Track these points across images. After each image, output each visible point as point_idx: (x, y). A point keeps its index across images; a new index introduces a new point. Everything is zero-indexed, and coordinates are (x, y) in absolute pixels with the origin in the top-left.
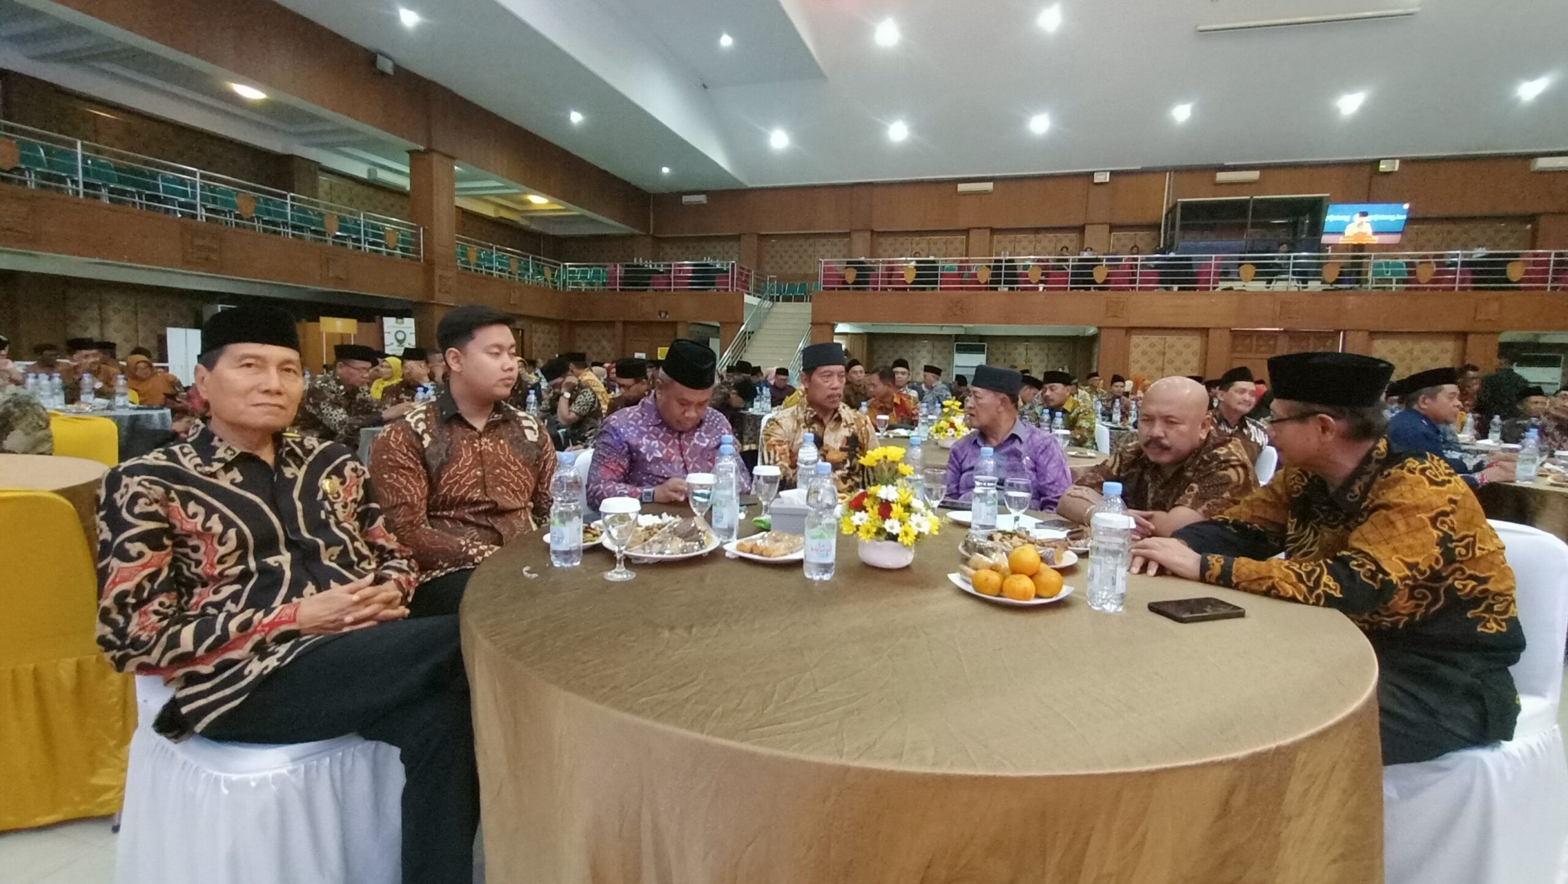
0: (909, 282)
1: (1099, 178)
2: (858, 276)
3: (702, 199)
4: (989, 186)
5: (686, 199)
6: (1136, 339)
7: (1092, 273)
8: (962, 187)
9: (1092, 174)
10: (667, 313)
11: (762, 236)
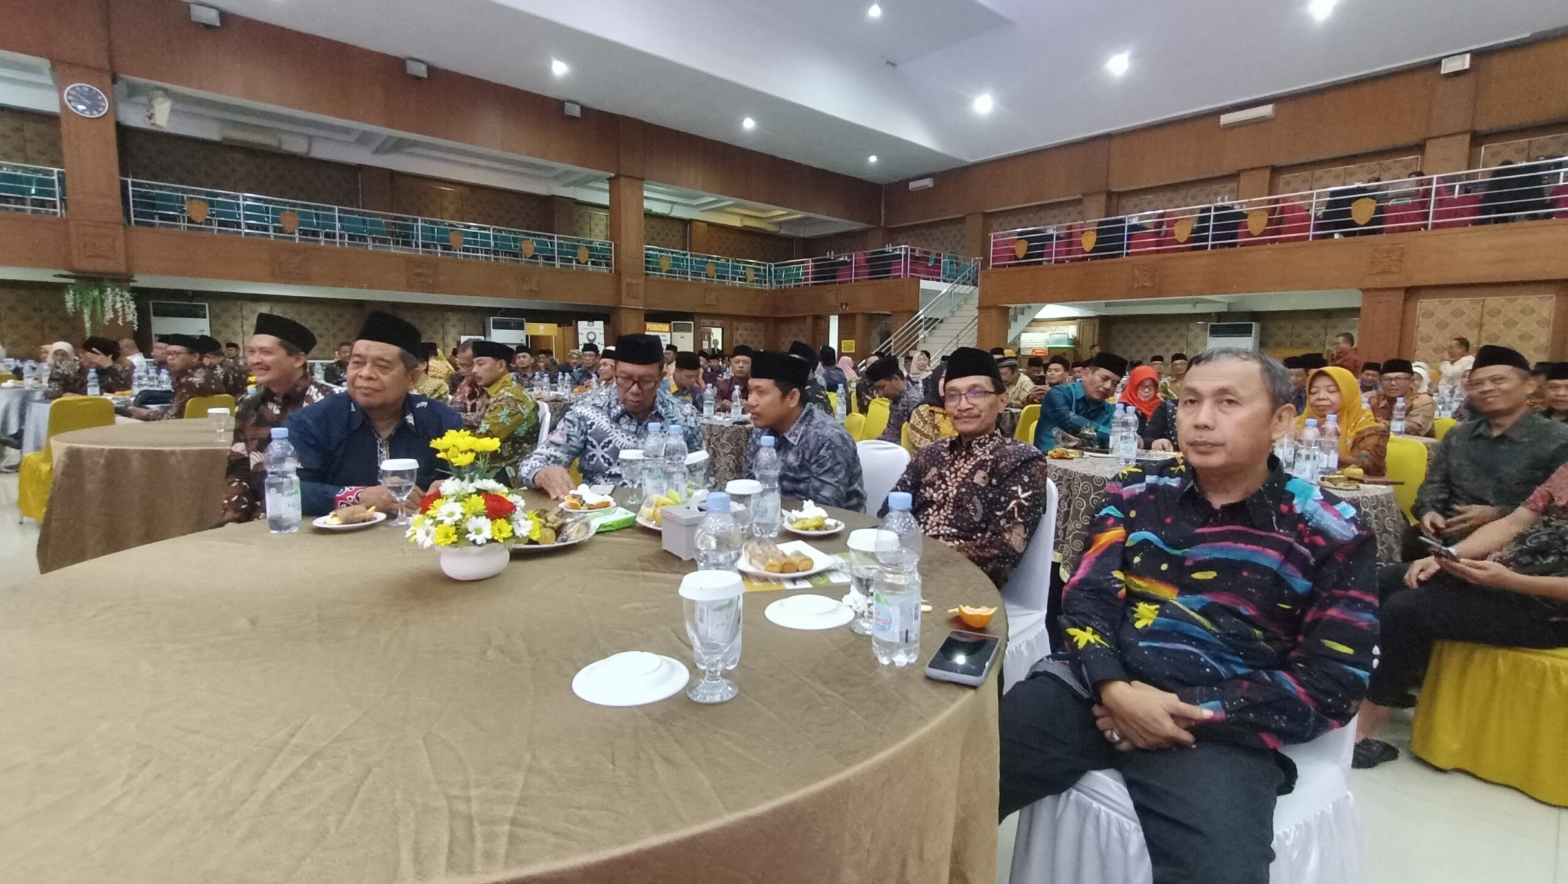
0: (1088, 250)
1: (1449, 67)
2: (1029, 248)
3: (928, 182)
4: (1267, 110)
5: (913, 185)
6: (1425, 304)
7: (1350, 211)
8: (1226, 119)
9: (1437, 63)
10: (847, 305)
11: (987, 216)
